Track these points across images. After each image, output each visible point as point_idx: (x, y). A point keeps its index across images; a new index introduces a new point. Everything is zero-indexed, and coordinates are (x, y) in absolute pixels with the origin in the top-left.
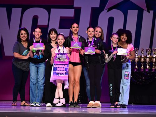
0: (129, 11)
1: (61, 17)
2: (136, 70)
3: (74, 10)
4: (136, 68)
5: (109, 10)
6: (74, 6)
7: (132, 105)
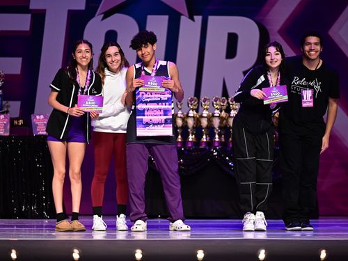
0: (149, 17)
3: (29, 15)
5: (107, 14)
6: (31, 7)
7: (159, 220)
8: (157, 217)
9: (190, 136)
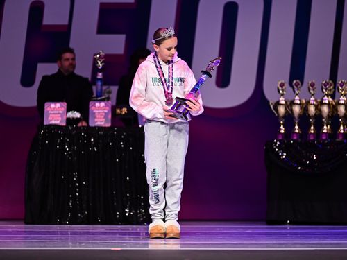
1: (102, 5)
2: (295, 138)
4: (297, 131)
7: (288, 227)
8: (286, 223)
9: (325, 127)
